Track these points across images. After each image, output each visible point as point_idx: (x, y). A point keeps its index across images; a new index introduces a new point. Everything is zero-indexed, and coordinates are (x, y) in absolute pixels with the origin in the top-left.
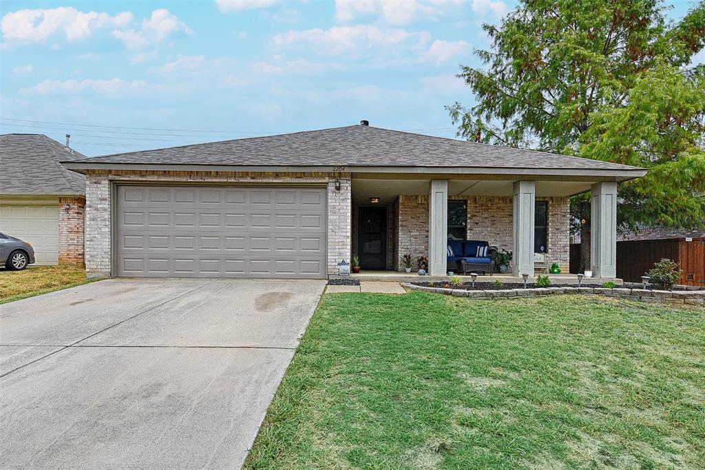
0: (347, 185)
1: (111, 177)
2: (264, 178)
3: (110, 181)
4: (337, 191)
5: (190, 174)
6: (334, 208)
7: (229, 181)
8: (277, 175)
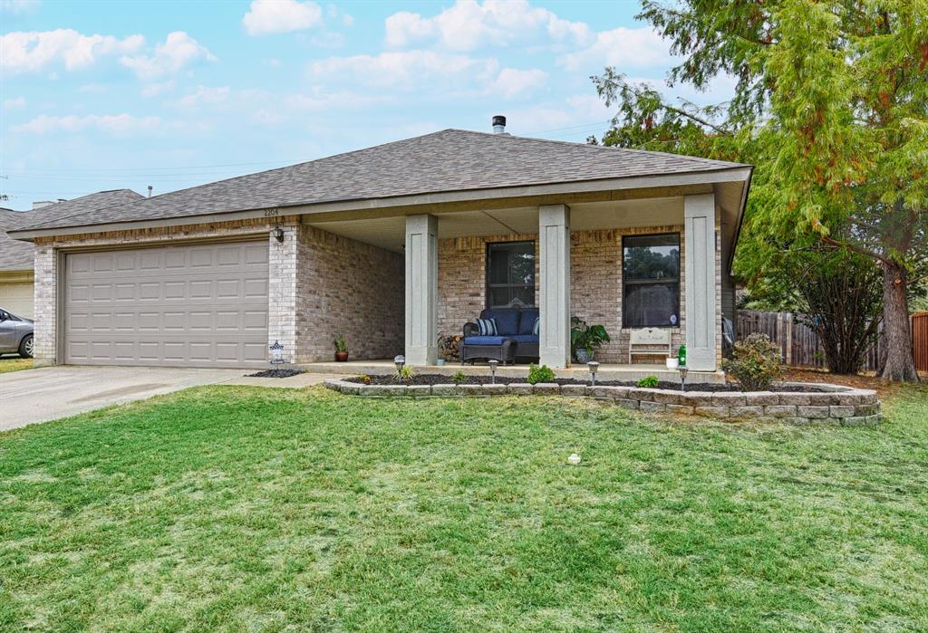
0: (292, 233)
1: (55, 244)
2: (198, 231)
3: (56, 249)
4: (280, 244)
5: (124, 234)
6: (277, 267)
7: (163, 239)
8: (212, 227)
